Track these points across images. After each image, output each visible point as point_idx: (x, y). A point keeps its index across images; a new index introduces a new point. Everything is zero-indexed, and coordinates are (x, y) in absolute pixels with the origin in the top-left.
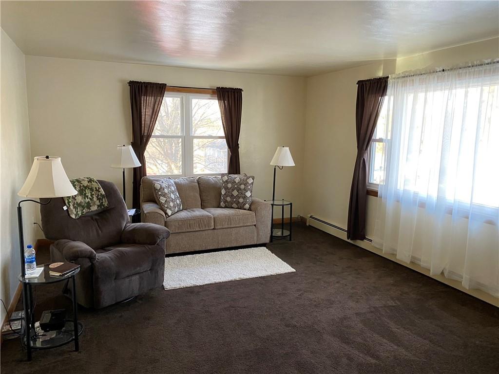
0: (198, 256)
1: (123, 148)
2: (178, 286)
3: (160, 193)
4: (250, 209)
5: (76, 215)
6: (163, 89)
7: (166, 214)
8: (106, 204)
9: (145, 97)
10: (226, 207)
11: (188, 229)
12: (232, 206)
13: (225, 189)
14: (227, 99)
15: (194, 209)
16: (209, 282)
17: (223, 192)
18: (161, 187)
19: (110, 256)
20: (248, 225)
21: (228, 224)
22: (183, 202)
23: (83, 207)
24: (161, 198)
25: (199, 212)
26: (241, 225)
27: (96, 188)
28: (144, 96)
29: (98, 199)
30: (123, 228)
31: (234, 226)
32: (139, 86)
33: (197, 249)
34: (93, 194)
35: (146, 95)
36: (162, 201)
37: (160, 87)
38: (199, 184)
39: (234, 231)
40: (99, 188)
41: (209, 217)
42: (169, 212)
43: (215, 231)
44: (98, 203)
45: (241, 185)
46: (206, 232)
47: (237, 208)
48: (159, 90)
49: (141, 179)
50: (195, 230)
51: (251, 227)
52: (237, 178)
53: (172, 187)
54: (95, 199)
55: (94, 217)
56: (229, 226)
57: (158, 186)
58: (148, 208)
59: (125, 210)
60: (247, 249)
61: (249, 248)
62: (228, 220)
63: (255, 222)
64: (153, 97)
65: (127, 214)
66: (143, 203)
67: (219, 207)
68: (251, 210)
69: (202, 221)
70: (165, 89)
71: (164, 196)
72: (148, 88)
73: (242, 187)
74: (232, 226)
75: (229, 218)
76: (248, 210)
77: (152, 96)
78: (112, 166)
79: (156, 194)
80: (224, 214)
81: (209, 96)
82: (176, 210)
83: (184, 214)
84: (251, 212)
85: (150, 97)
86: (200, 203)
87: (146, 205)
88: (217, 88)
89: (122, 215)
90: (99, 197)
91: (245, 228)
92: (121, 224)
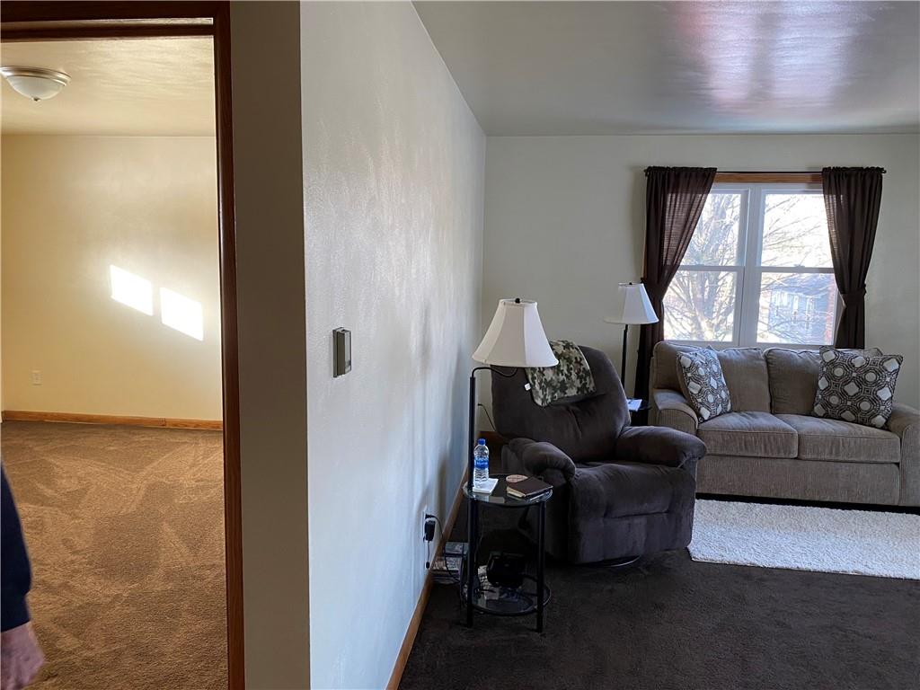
0: (758, 507)
1: (629, 288)
2: (718, 559)
3: (689, 375)
4: (886, 427)
5: (543, 401)
6: (710, 177)
7: (699, 415)
8: (591, 386)
9: (674, 195)
10: (826, 416)
11: (742, 450)
12: (843, 415)
13: (828, 379)
14: (844, 190)
15: (755, 413)
16: (785, 566)
17: (822, 384)
18: (693, 364)
19: (597, 474)
20: (879, 460)
21: (831, 453)
22: (732, 397)
23: (555, 389)
24: (692, 383)
25: (766, 421)
26: (862, 459)
27: (576, 358)
28: (672, 193)
29: (579, 377)
30: (618, 433)
31: (846, 459)
32: (664, 176)
33: (758, 494)
34: (571, 369)
35: (675, 191)
36: (691, 390)
37: (704, 175)
38: (768, 363)
39: (844, 470)
40: (581, 359)
41: (788, 434)
42: (706, 413)
43: (801, 463)
44: (578, 384)
45: (867, 372)
46: (779, 461)
47: (853, 422)
48: (702, 179)
49: (653, 345)
50: (755, 455)
51: (885, 466)
52: (858, 357)
53: (714, 366)
54: (574, 377)
55: (571, 408)
56: (833, 457)
57: (686, 361)
58: (665, 400)
59: (624, 400)
60: (872, 513)
61: (879, 511)
62: (832, 444)
63: (896, 457)
64: (689, 195)
65: (625, 408)
66: (655, 390)
67: (810, 413)
68: (888, 430)
69: (772, 438)
70: (713, 177)
71: (697, 381)
72: (681, 179)
73: (871, 377)
74: (840, 458)
75: (834, 441)
76: (882, 428)
77: (686, 193)
78: (607, 320)
79: (682, 377)
80: (823, 432)
81: (803, 186)
82: (719, 411)
83: (734, 421)
84: (888, 433)
85: (684, 195)
86: (769, 401)
87: (662, 394)
88: (825, 169)
89: (617, 408)
90: (581, 373)
91: (872, 466)
92: (615, 425)
